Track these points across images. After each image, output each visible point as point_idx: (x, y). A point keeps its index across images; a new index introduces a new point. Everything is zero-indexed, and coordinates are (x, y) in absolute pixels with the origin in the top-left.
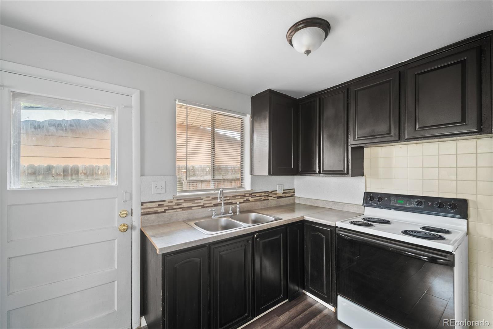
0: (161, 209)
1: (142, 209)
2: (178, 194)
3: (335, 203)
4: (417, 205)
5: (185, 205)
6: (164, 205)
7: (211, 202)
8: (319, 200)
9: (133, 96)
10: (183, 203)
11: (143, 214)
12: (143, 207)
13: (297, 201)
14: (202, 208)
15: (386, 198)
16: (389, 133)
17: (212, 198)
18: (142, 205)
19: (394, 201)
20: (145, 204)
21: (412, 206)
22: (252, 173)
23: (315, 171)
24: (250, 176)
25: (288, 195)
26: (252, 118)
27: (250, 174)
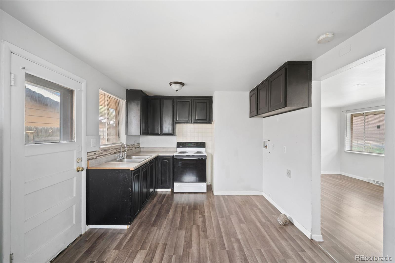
0: (95, 157)
1: (88, 156)
2: (101, 147)
4: (194, 145)
5: (104, 153)
6: (96, 154)
7: (113, 151)
9: (83, 84)
10: (103, 152)
11: (88, 160)
12: (88, 155)
13: (142, 150)
14: (110, 155)
15: (185, 144)
16: (188, 120)
17: (114, 149)
18: (87, 154)
19: (188, 144)
20: (88, 154)
22: (127, 134)
23: (158, 133)
24: (126, 136)
25: (138, 147)
26: (126, 102)
27: (126, 135)
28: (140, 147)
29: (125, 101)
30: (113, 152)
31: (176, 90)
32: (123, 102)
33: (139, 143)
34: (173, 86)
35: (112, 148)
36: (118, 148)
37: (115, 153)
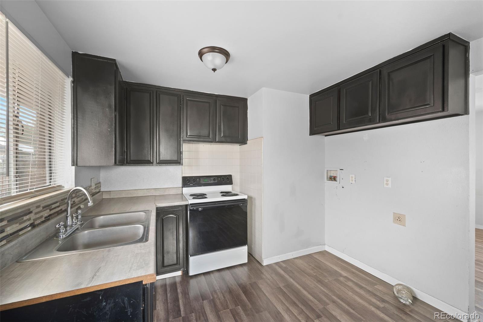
3: (157, 189)
4: (214, 181)
5: (9, 230)
8: (138, 190)
10: (6, 226)
13: (105, 196)
14: (32, 228)
15: (198, 179)
16: (209, 136)
17: (43, 208)
19: (202, 180)
21: (212, 182)
22: (75, 163)
23: (149, 161)
24: (74, 167)
25: (97, 190)
26: (73, 82)
27: (73, 165)
28: (101, 190)
29: (71, 79)
30: (41, 217)
31: (213, 67)
32: (65, 81)
33: (100, 183)
34: (209, 57)
35: (38, 207)
36: (56, 202)
37: (48, 219)
